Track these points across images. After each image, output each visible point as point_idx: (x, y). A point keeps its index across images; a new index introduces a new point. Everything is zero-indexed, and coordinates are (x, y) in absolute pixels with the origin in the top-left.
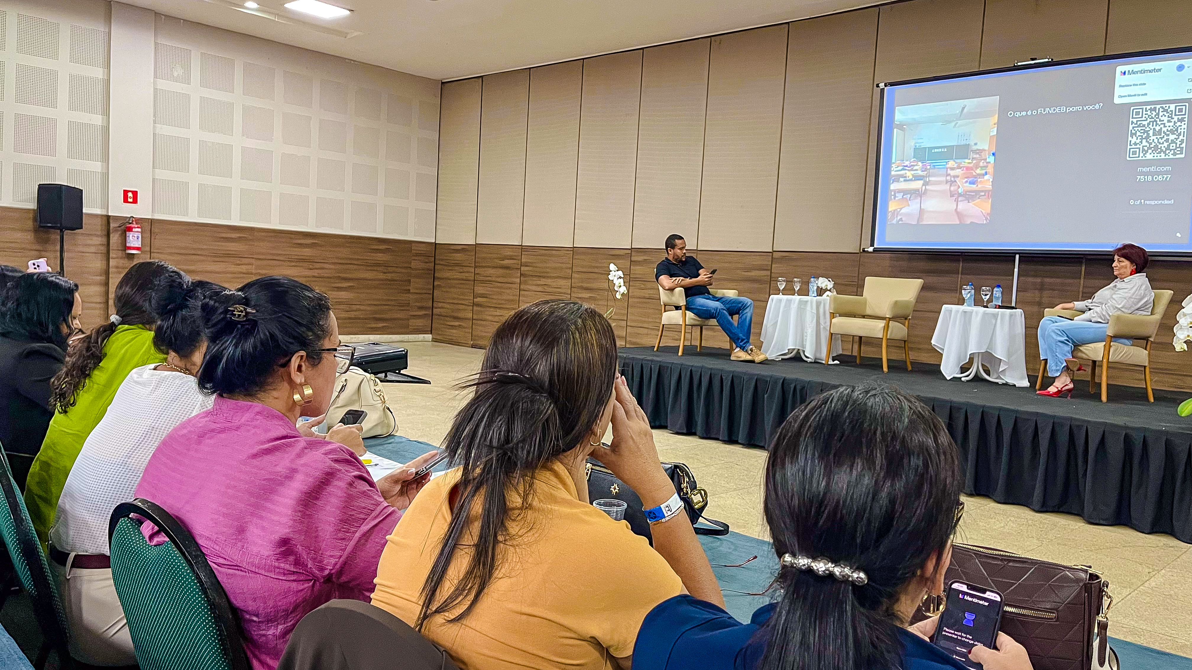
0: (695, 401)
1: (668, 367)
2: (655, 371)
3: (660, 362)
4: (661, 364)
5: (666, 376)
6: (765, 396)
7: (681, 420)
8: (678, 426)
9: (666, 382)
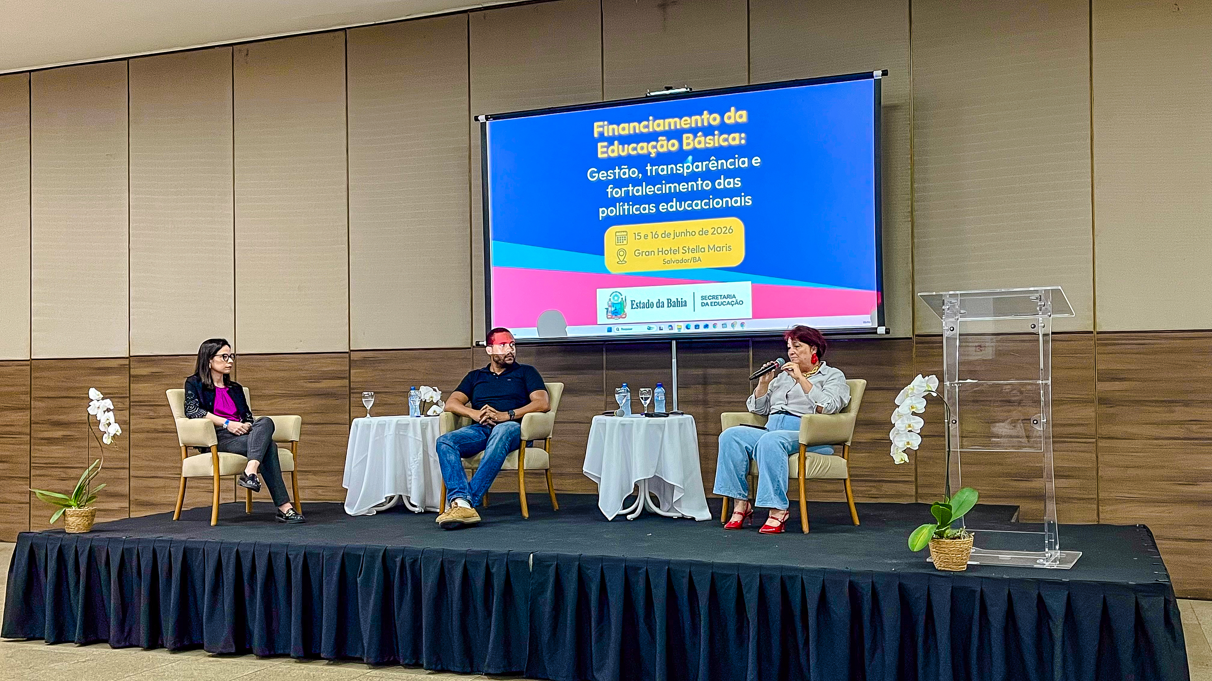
0: (247, 598)
1: (198, 550)
2: (176, 558)
3: (185, 542)
4: (187, 545)
5: (196, 564)
6: (358, 580)
7: (226, 632)
8: (221, 644)
9: (197, 575)
